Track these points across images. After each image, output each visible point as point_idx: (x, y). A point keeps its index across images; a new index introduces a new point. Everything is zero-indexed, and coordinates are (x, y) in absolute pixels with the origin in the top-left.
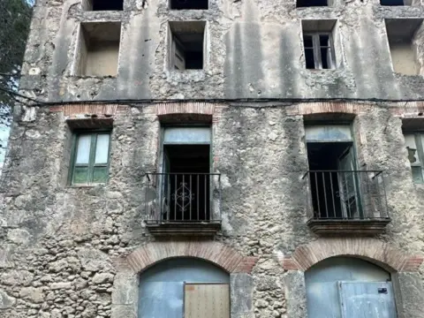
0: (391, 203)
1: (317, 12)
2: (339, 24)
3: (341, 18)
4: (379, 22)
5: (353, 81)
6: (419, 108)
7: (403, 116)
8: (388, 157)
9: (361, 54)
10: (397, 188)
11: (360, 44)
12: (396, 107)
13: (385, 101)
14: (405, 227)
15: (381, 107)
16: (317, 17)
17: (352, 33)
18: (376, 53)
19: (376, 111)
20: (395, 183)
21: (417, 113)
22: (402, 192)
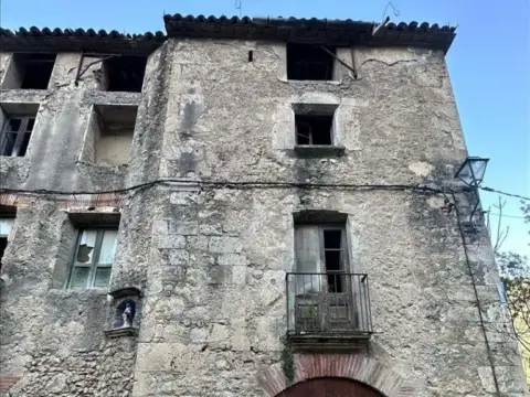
0: (12, 309)
1: (20, 95)
2: (41, 108)
3: (45, 102)
4: (86, 107)
5: (27, 170)
6: (92, 202)
7: (68, 210)
8: (32, 256)
9: (49, 141)
10: (27, 293)
11: (54, 131)
12: (66, 200)
13: (56, 193)
14: (17, 338)
15: (49, 200)
16: (18, 101)
17: (50, 119)
18: (68, 141)
19: (41, 205)
20: (26, 287)
21: (87, 208)
22: (31, 297)
